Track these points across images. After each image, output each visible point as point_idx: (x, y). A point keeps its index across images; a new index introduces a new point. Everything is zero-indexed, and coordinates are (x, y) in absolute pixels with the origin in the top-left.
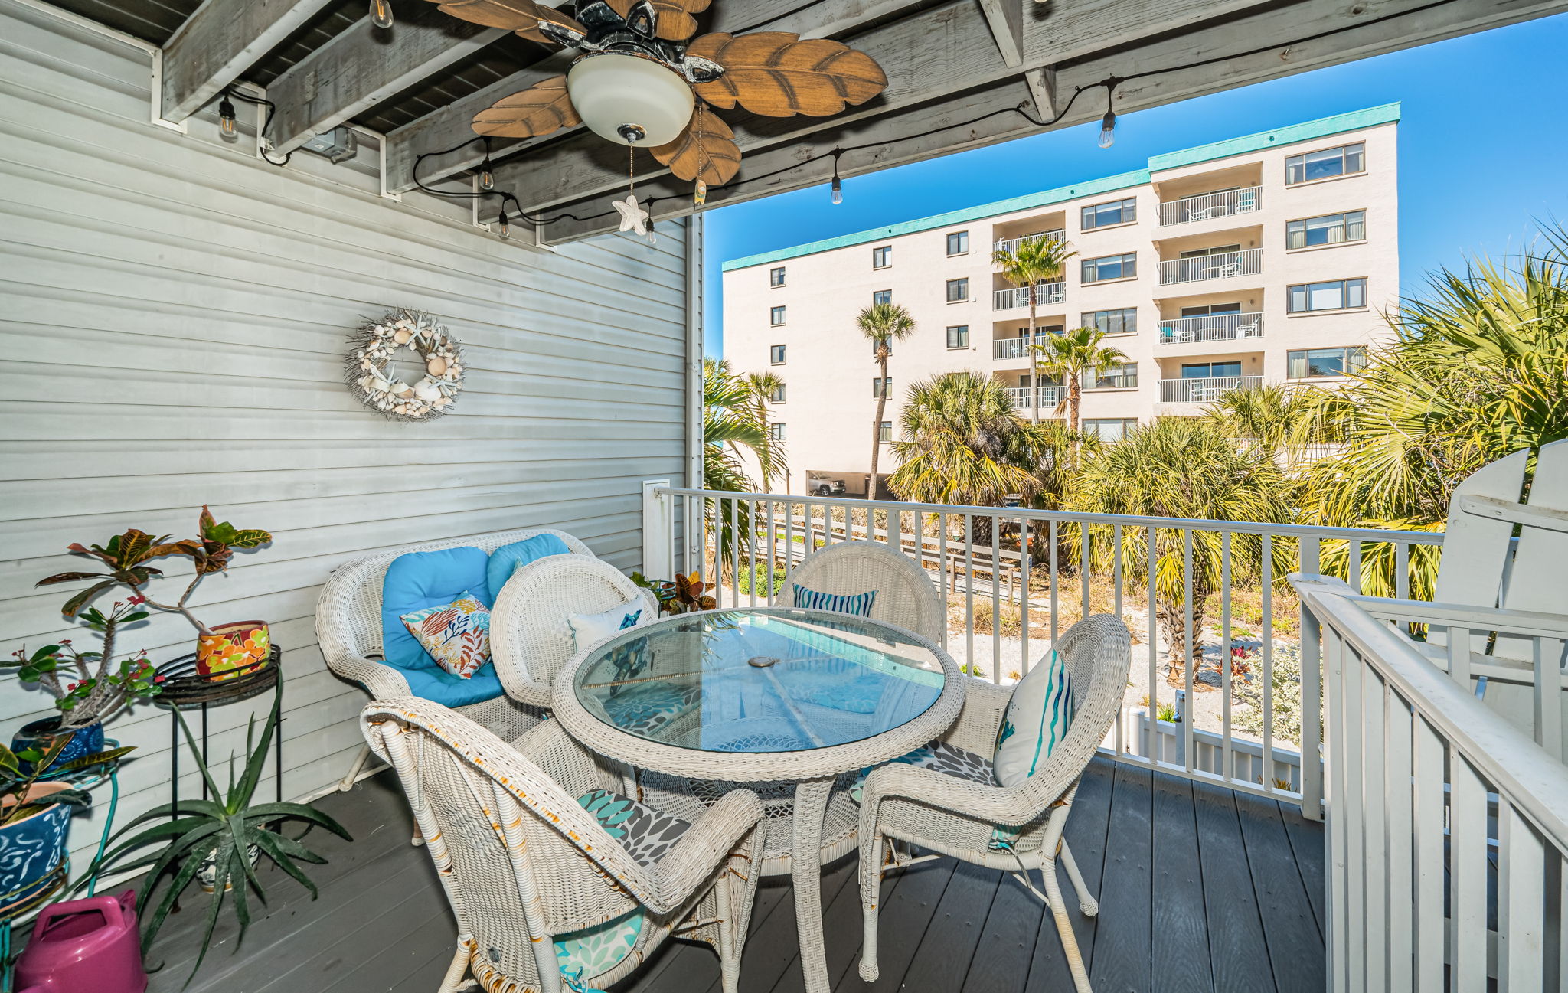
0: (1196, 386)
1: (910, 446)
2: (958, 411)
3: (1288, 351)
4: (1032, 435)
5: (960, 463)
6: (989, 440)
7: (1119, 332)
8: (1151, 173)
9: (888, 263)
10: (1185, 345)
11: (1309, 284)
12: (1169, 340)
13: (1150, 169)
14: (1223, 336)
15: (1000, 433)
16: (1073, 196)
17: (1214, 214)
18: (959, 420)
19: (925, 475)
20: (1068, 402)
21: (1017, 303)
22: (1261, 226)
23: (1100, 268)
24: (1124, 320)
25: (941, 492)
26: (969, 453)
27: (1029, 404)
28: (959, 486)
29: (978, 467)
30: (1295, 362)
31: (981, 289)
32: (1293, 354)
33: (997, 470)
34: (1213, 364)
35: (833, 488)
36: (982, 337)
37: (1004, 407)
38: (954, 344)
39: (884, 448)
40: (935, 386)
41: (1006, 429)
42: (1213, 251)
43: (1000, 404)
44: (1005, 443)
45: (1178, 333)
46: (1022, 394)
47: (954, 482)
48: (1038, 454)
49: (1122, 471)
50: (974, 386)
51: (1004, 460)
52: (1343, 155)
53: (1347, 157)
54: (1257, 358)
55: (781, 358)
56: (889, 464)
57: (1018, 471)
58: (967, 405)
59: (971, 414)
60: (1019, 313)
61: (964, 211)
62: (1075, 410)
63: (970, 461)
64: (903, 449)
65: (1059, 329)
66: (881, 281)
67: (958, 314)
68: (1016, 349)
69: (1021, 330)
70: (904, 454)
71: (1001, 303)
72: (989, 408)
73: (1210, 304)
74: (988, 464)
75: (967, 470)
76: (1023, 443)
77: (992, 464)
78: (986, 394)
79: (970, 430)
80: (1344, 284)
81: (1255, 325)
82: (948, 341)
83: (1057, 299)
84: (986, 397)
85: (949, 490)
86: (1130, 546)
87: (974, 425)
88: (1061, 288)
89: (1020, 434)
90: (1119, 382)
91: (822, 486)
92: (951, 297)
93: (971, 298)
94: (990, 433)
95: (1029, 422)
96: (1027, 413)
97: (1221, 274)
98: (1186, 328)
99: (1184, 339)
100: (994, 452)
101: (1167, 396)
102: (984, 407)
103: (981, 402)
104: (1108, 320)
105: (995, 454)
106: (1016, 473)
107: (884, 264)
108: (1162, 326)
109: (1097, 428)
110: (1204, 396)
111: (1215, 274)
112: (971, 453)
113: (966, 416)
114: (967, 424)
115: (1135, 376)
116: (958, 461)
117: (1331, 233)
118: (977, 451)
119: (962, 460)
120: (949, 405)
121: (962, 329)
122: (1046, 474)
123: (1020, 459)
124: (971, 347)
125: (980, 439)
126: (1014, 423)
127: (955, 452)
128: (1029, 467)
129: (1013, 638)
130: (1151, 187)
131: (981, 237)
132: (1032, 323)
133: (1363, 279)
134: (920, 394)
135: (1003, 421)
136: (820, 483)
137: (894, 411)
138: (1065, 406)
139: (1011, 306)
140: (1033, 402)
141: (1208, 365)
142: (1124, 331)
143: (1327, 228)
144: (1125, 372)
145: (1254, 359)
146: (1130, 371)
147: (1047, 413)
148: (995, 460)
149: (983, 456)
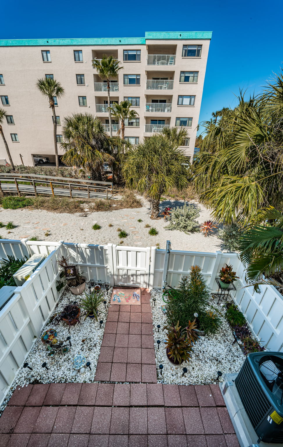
0: (155, 127)
1: (68, 144)
2: (85, 131)
3: (176, 118)
4: (111, 141)
5: (87, 153)
6: (97, 143)
7: (134, 106)
8: (146, 39)
9: (50, 60)
10: (152, 113)
11: (183, 96)
12: (148, 110)
13: (146, 38)
14: (161, 111)
15: (101, 140)
16: (120, 43)
17: (163, 64)
18: (85, 134)
19: (75, 156)
20: (121, 130)
21: (103, 89)
22: (174, 72)
23: (130, 79)
24: (136, 101)
25: (82, 163)
26: (90, 148)
27: (109, 131)
28: (88, 160)
29: (94, 153)
30: (177, 121)
31: (89, 80)
32: (178, 118)
33: (100, 154)
34: (159, 120)
35: (44, 160)
36: (91, 102)
37: (101, 130)
38: (82, 104)
39: (59, 145)
40: (74, 119)
41: (102, 139)
42: (161, 79)
43: (99, 129)
44: (102, 144)
45: (151, 108)
46: (106, 126)
47: (86, 159)
48: (113, 148)
49: (142, 155)
50: (90, 121)
51: (102, 151)
52: (196, 49)
53: (198, 50)
54: (169, 119)
55: (7, 102)
56: (62, 152)
57: (107, 155)
58: (88, 128)
59: (90, 132)
60: (103, 93)
61: (80, 39)
62: (123, 133)
63: (91, 151)
64: (65, 146)
65: (117, 102)
66: (48, 69)
67: (82, 91)
68: (103, 109)
69: (105, 101)
70: (66, 148)
71: (97, 89)
72: (95, 130)
73: (159, 99)
74: (97, 152)
75: (90, 154)
76: (108, 144)
77: (98, 152)
78: (94, 124)
79: (89, 138)
80: (190, 97)
81: (169, 108)
82: (79, 103)
83: (116, 90)
84: (94, 125)
85: (84, 162)
86: (144, 182)
87: (91, 137)
88: (117, 85)
89: (107, 141)
90: (135, 124)
91: (40, 160)
92: (79, 83)
93: (86, 85)
94: (97, 140)
95: (109, 137)
96: (109, 133)
97: (163, 88)
98: (152, 107)
99: (152, 111)
100: (99, 147)
101: (147, 130)
102: (94, 129)
103: (92, 127)
104: (132, 101)
105: (99, 148)
106: (106, 155)
107: (48, 60)
108: (147, 105)
109: (128, 139)
110: (156, 130)
111: (161, 88)
112: (91, 148)
113: (88, 133)
114: (88, 136)
115: (139, 122)
116: (86, 150)
117: (190, 78)
118: (93, 147)
119: (88, 150)
120: (81, 128)
121: (84, 98)
122: (116, 155)
123: (107, 150)
124: (88, 106)
125: (94, 143)
126: (105, 137)
127: (85, 147)
128: (110, 153)
129: (109, 211)
130: (145, 47)
131: (87, 54)
132: (109, 99)
133: (195, 96)
134: (70, 123)
135: (101, 135)
136: (39, 159)
137: (60, 130)
138: (120, 131)
139: (101, 90)
140: (110, 129)
141: (157, 120)
142: (136, 106)
143: (189, 76)
144: (136, 121)
145: (168, 120)
146: (137, 120)
147: (115, 134)
148: (99, 150)
149: (95, 149)
